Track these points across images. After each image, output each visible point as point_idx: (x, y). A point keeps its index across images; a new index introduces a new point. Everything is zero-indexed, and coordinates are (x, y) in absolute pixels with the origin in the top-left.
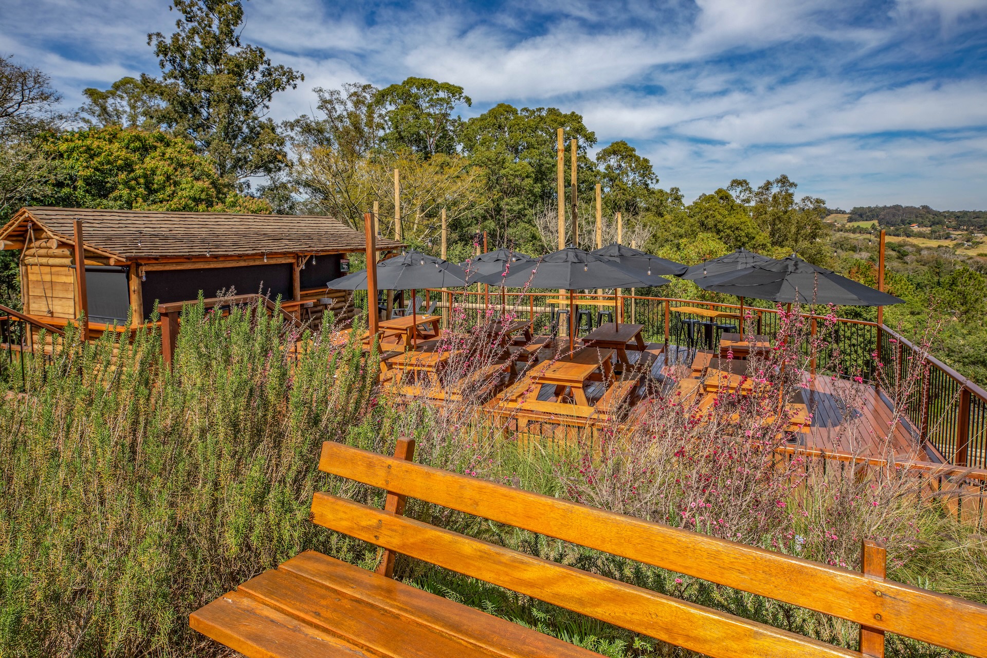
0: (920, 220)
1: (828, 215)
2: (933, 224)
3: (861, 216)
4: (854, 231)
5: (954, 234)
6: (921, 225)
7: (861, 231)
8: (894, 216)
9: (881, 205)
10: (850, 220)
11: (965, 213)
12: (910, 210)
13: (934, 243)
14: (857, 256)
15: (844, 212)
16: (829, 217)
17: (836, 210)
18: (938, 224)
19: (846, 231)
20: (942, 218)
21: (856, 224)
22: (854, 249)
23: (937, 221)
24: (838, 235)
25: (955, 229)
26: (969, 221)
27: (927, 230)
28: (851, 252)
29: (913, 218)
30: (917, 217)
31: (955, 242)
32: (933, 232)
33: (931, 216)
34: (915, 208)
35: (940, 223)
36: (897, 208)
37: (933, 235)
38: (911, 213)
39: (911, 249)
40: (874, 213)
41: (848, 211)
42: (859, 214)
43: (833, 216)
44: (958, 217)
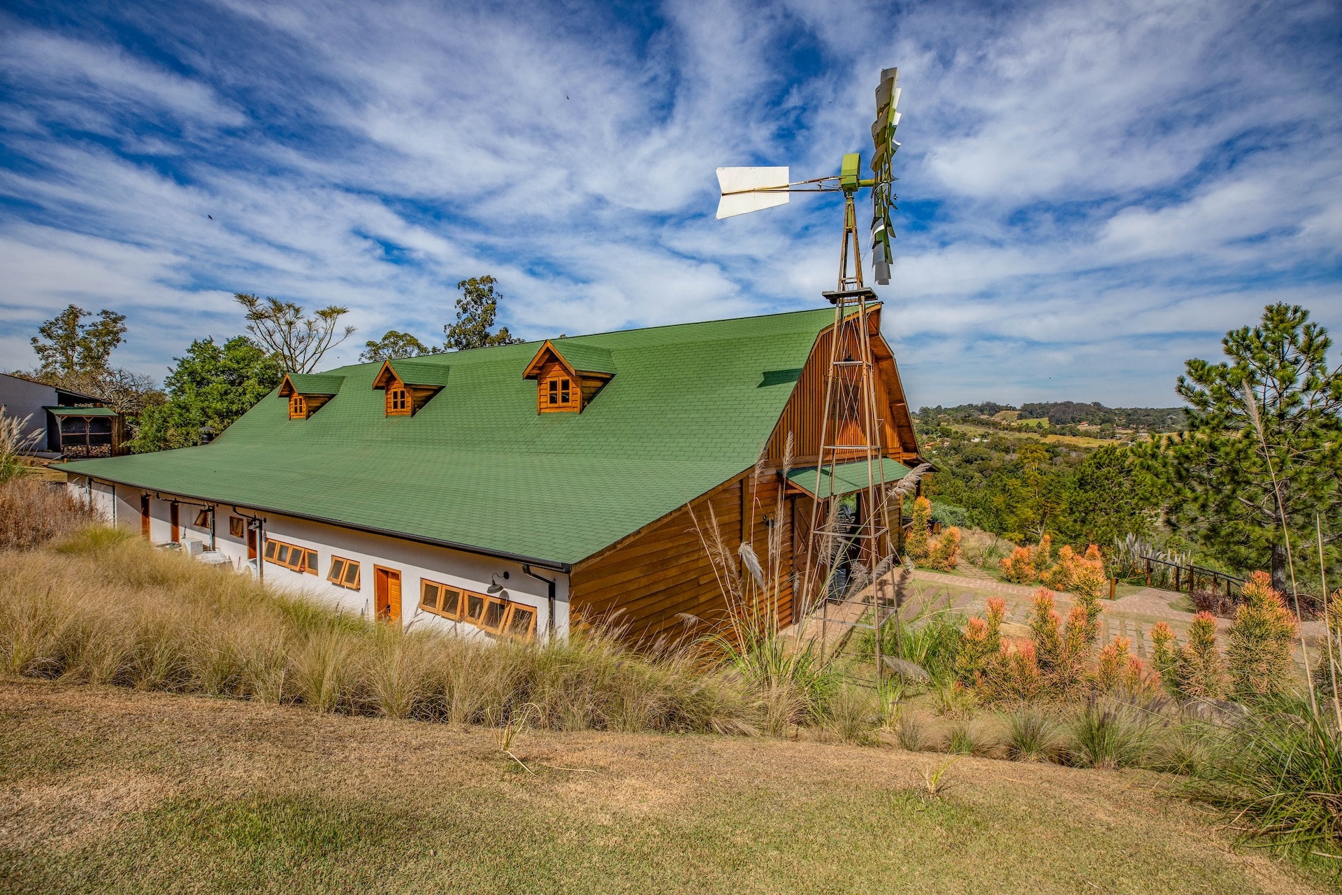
0: (1091, 418)
1: (997, 412)
2: (1103, 422)
3: (1031, 413)
4: (1019, 430)
5: (1120, 431)
6: (1091, 423)
7: (1028, 429)
8: (1064, 413)
9: (1052, 402)
10: (1020, 417)
11: (1135, 411)
12: (1081, 407)
13: (1095, 443)
14: (1008, 457)
15: (1014, 409)
16: (999, 414)
17: (1006, 406)
18: (1107, 422)
19: (1013, 429)
20: (1111, 416)
21: (1024, 422)
22: (1007, 451)
23: (1106, 419)
24: (1001, 434)
25: (1126, 427)
26: (1139, 419)
27: (1095, 429)
28: (1003, 454)
29: (1083, 415)
30: (1087, 414)
31: (1119, 442)
32: (1102, 430)
33: (1101, 414)
34: (1086, 405)
35: (1109, 421)
36: (1067, 405)
37: (1101, 435)
38: (1081, 410)
39: (1065, 450)
40: (1044, 410)
41: (1018, 408)
42: (1030, 411)
43: (1003, 412)
44: (1129, 415)
